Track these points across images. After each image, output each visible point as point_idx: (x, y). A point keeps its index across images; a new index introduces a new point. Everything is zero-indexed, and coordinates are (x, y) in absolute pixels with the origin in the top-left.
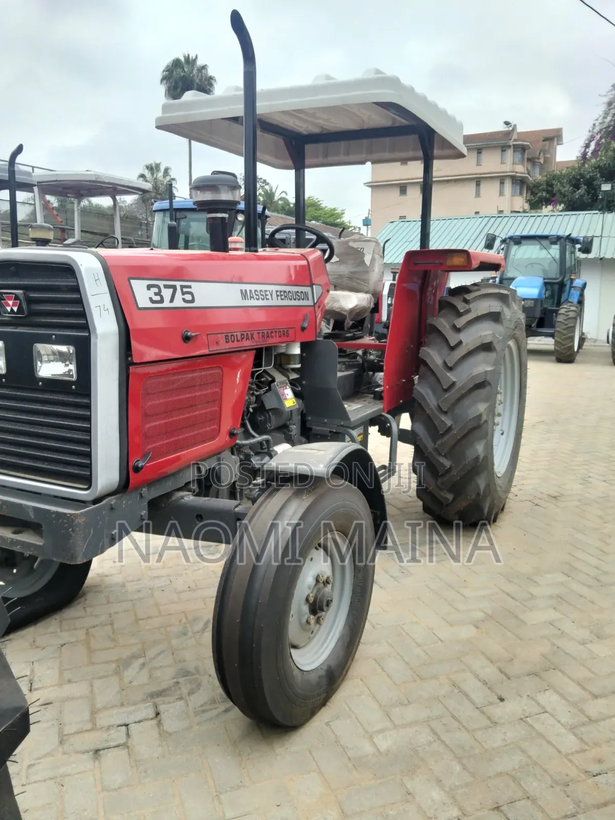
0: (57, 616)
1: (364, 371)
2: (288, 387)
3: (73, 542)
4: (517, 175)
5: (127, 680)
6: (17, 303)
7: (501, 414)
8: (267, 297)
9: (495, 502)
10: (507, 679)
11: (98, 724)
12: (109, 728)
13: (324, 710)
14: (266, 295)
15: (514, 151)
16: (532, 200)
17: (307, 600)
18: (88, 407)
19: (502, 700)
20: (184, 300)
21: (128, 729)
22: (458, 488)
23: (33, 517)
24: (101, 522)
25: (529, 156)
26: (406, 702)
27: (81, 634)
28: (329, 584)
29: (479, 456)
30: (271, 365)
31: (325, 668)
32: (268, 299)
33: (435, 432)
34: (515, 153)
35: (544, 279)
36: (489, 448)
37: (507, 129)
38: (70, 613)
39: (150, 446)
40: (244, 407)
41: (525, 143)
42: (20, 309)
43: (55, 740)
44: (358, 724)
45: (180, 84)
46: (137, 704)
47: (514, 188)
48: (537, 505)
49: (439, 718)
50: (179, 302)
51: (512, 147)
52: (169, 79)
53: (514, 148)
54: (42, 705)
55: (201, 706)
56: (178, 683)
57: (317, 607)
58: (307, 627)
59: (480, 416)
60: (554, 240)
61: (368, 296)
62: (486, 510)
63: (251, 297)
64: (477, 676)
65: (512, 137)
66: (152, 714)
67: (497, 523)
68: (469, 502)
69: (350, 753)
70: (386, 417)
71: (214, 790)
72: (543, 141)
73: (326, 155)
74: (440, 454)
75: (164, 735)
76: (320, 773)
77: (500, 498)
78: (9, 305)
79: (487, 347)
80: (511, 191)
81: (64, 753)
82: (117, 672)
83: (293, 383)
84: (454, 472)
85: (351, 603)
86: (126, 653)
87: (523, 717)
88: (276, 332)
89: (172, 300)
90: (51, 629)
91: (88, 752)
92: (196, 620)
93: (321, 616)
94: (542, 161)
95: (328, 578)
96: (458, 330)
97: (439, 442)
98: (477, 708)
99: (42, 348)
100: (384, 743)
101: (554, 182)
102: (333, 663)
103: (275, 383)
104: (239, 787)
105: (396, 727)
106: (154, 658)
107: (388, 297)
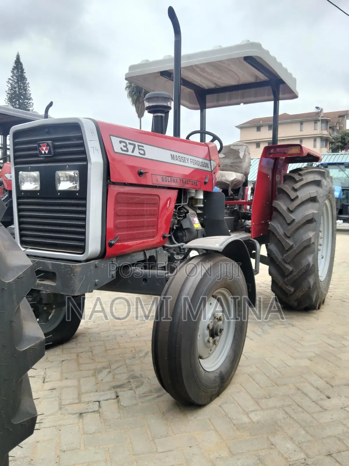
0: (61, 347)
1: (239, 219)
2: (196, 217)
3: (73, 282)
4: (324, 136)
5: (100, 379)
6: (48, 148)
7: (322, 244)
8: (186, 161)
9: (319, 295)
10: (331, 387)
11: (82, 400)
12: (88, 402)
13: (217, 399)
14: (185, 160)
15: (322, 123)
16: (333, 147)
17: (208, 327)
18: (85, 205)
19: (329, 398)
20: (139, 153)
21: (100, 403)
22: (297, 283)
23: (51, 269)
24: (89, 273)
25: (330, 126)
26: (268, 397)
27: (74, 356)
28: (221, 321)
29: (310, 263)
30: (187, 202)
31: (219, 372)
32: (186, 162)
33: (283, 249)
34: (322, 124)
35: (342, 187)
36: (316, 259)
37: (317, 111)
38: (67, 346)
39: (118, 234)
40: (171, 225)
41: (328, 118)
42: (50, 152)
43: (57, 407)
44: (239, 407)
45: (135, 89)
46: (105, 391)
47: (322, 143)
48: (344, 301)
49: (290, 406)
50: (136, 153)
51: (320, 121)
52: (130, 87)
53: (321, 121)
54: (50, 390)
55: (144, 394)
56: (129, 382)
57: (214, 333)
58: (208, 345)
59: (310, 238)
60: (347, 165)
61: (242, 175)
62: (314, 300)
63: (176, 160)
64: (312, 385)
65: (320, 115)
66: (114, 396)
67: (321, 309)
68: (304, 293)
69: (234, 422)
70: (254, 241)
71: (151, 437)
72: (339, 117)
73: (218, 101)
74: (286, 263)
75: (120, 407)
76: (216, 431)
77: (322, 292)
78: (43, 150)
79: (313, 199)
80: (320, 145)
81: (61, 414)
82: (94, 375)
83: (199, 215)
84: (295, 273)
85: (234, 336)
86: (99, 366)
87: (343, 407)
88: (190, 181)
89: (133, 152)
90: (57, 353)
91: (76, 414)
92: (140, 351)
93: (216, 340)
94: (338, 128)
95: (220, 317)
96: (295, 190)
97: (285, 255)
98: (313, 401)
99: (60, 174)
100: (255, 417)
101: (345, 137)
102: (223, 370)
103: (189, 213)
104: (166, 436)
105: (262, 409)
106: (115, 369)
107: (251, 195)
